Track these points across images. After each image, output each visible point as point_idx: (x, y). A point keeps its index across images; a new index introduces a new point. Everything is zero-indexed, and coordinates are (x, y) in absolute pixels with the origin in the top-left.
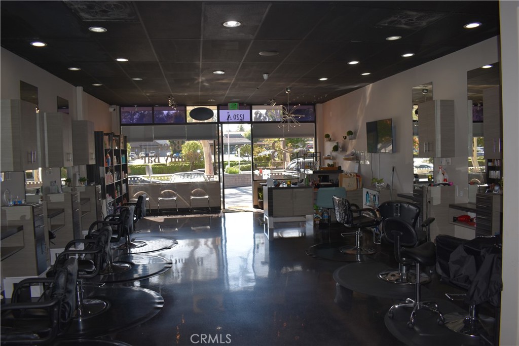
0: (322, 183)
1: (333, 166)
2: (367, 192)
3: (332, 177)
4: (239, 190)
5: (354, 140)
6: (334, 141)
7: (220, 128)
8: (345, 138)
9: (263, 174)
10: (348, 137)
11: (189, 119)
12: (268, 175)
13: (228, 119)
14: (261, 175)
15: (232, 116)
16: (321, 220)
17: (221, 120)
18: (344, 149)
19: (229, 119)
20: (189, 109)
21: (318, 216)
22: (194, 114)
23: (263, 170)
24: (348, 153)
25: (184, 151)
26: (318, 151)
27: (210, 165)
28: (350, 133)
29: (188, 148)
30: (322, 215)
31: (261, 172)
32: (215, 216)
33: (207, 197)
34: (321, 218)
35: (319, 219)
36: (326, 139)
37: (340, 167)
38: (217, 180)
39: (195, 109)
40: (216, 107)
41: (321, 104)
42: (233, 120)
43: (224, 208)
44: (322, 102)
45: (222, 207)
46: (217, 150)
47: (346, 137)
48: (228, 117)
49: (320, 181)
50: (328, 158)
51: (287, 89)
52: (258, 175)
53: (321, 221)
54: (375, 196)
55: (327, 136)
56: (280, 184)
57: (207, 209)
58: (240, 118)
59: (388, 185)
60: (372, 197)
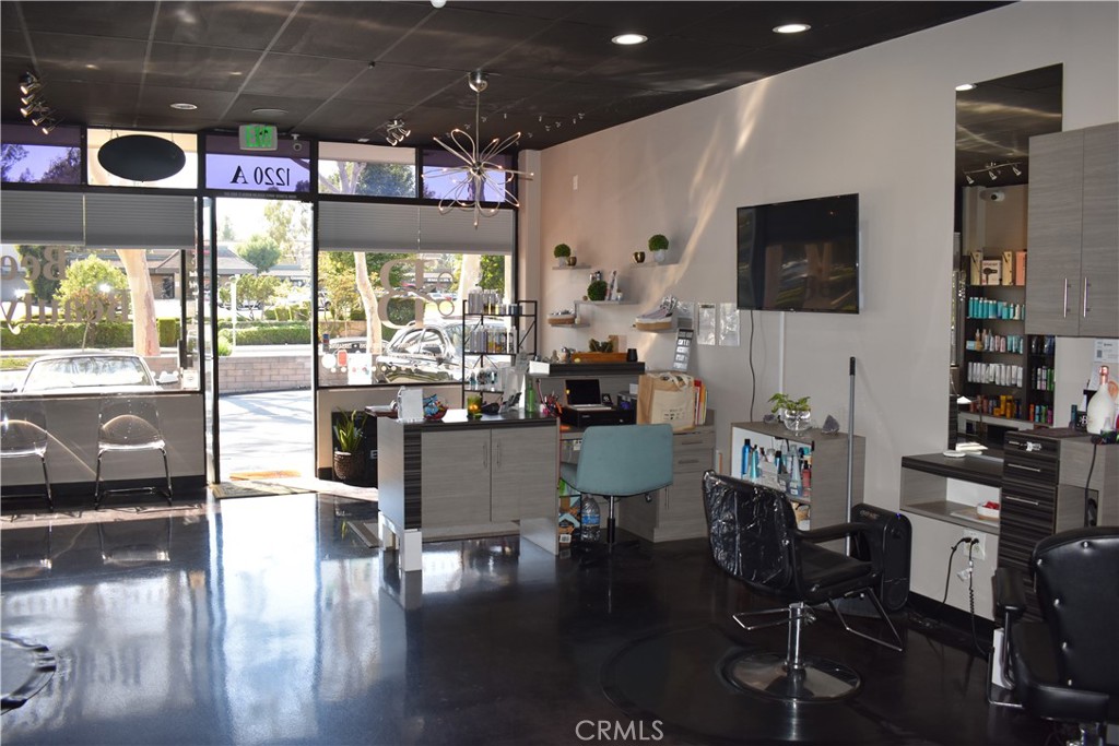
0: (580, 408)
1: (610, 350)
2: (747, 442)
3: (607, 384)
4: (241, 404)
5: (672, 268)
6: (585, 266)
7: (207, 211)
8: (641, 258)
9: (350, 368)
10: (649, 255)
11: (98, 175)
12: (365, 369)
13: (235, 181)
14: (343, 370)
15: (248, 173)
16: (576, 530)
17: (208, 186)
18: (631, 294)
19: (240, 180)
20: (98, 138)
21: (568, 517)
22: (112, 156)
23: (350, 355)
24: (649, 306)
25: (67, 289)
26: (523, 297)
27: (147, 328)
28: (659, 242)
29: (80, 279)
30: (579, 516)
31: (343, 361)
32: (190, 513)
33: (159, 445)
34: (577, 525)
35: (571, 529)
36: (557, 261)
37: (632, 353)
38: (195, 385)
39: (119, 139)
40: (194, 138)
41: (539, 152)
42: (252, 186)
43: (217, 481)
44: (540, 144)
45: (210, 477)
46: (195, 285)
47: (643, 254)
48: (237, 176)
49: (573, 399)
50: (568, 321)
51: (474, 78)
52: (334, 370)
53: (576, 533)
54: (778, 454)
55: (563, 251)
56: (443, 411)
57: (160, 483)
58: (276, 180)
59: (831, 423)
60: (771, 458)
